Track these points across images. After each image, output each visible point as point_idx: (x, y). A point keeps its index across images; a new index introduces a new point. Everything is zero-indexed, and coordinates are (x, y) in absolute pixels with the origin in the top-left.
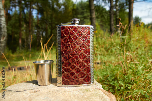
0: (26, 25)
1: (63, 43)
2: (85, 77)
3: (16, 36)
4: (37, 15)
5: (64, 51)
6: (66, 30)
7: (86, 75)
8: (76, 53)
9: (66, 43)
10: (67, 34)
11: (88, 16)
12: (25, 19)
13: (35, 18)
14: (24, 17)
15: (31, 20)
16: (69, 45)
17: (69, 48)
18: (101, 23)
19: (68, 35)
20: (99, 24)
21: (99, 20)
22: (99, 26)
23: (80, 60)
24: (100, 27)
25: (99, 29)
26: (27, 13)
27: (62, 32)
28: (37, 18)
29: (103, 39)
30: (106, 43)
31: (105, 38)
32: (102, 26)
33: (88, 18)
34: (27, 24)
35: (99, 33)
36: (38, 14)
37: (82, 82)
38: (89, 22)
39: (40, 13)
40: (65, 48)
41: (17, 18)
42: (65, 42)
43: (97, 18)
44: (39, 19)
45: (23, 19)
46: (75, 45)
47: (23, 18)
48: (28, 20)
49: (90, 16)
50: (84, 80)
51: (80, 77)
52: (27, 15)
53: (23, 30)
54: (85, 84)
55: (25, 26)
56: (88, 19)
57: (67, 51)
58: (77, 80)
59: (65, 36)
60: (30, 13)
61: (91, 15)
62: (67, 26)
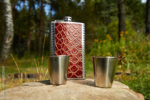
0: (36, 23)
1: (57, 38)
2: (77, 71)
3: (24, 37)
4: (50, 12)
5: (58, 45)
6: (59, 26)
7: (78, 69)
8: (68, 48)
9: (60, 38)
10: (60, 30)
11: (116, 12)
12: (35, 16)
13: (48, 15)
14: (34, 14)
15: (43, 18)
16: (62, 40)
17: (62, 43)
18: (134, 21)
19: (62, 31)
20: (130, 23)
21: (131, 16)
22: (130, 26)
23: (72, 54)
24: (132, 27)
25: (130, 29)
26: (38, 9)
27: (56, 28)
28: (50, 15)
29: (136, 42)
30: (139, 47)
31: (139, 40)
32: (134, 25)
33: (116, 14)
34: (38, 23)
35: (131, 35)
36: (51, 10)
37: (75, 75)
38: (116, 20)
39: (53, 9)
40: (58, 43)
41: (25, 15)
42: (58, 37)
43: (128, 14)
44: (53, 17)
45: (33, 17)
46: (68, 40)
47: (32, 15)
48: (39, 18)
49: (118, 12)
50: (76, 74)
51: (73, 71)
52: (38, 12)
53: (32, 31)
54: (77, 77)
55: (35, 25)
56: (115, 16)
57: (60, 46)
58: (70, 74)
59: (58, 32)
60: (42, 9)
61: (120, 10)
62: (60, 23)
